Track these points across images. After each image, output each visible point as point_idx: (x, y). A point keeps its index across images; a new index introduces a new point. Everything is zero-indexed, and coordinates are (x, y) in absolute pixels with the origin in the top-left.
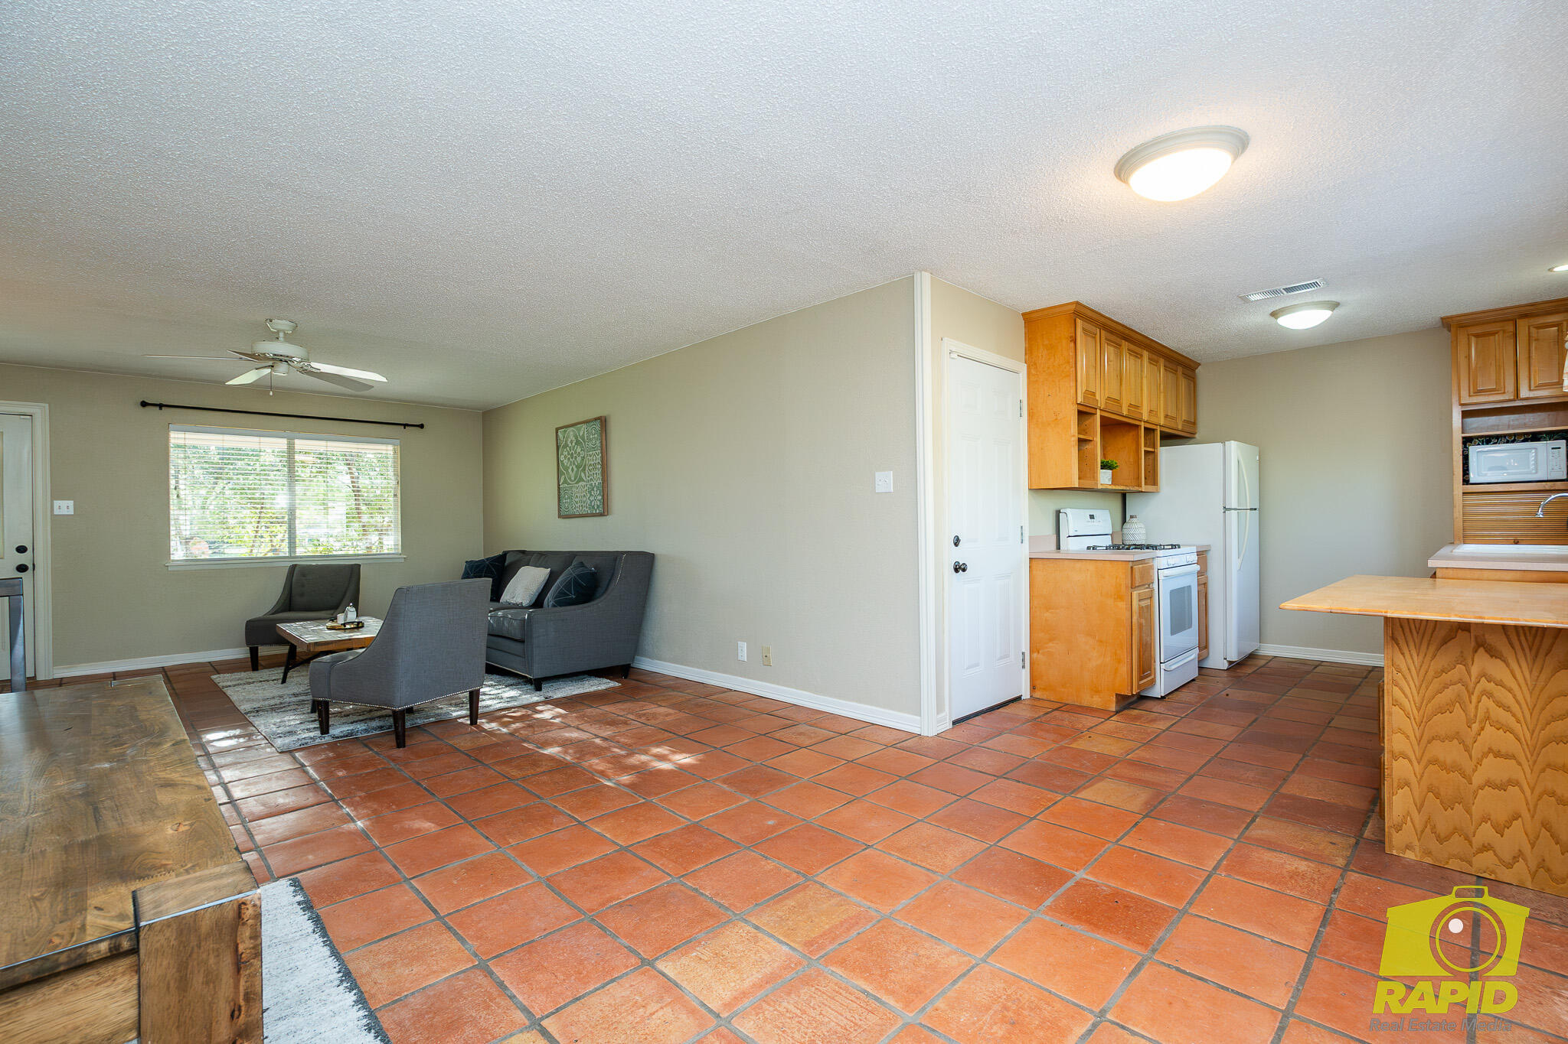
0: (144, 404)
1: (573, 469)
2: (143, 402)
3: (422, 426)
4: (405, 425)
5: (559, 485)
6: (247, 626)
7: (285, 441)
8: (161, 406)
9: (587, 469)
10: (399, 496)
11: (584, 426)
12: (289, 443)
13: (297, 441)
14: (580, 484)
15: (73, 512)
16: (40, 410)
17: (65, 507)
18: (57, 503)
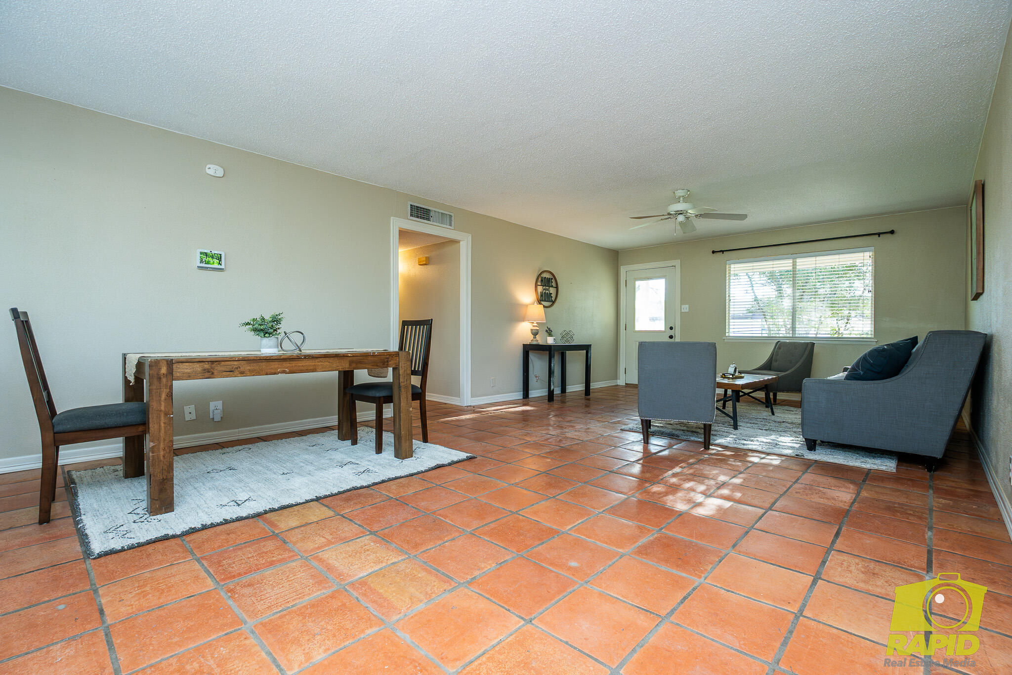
0: (713, 252)
3: (892, 232)
4: (879, 234)
8: (723, 251)
12: (793, 262)
13: (798, 260)
15: (687, 311)
16: (677, 263)
17: (686, 308)
18: (683, 306)
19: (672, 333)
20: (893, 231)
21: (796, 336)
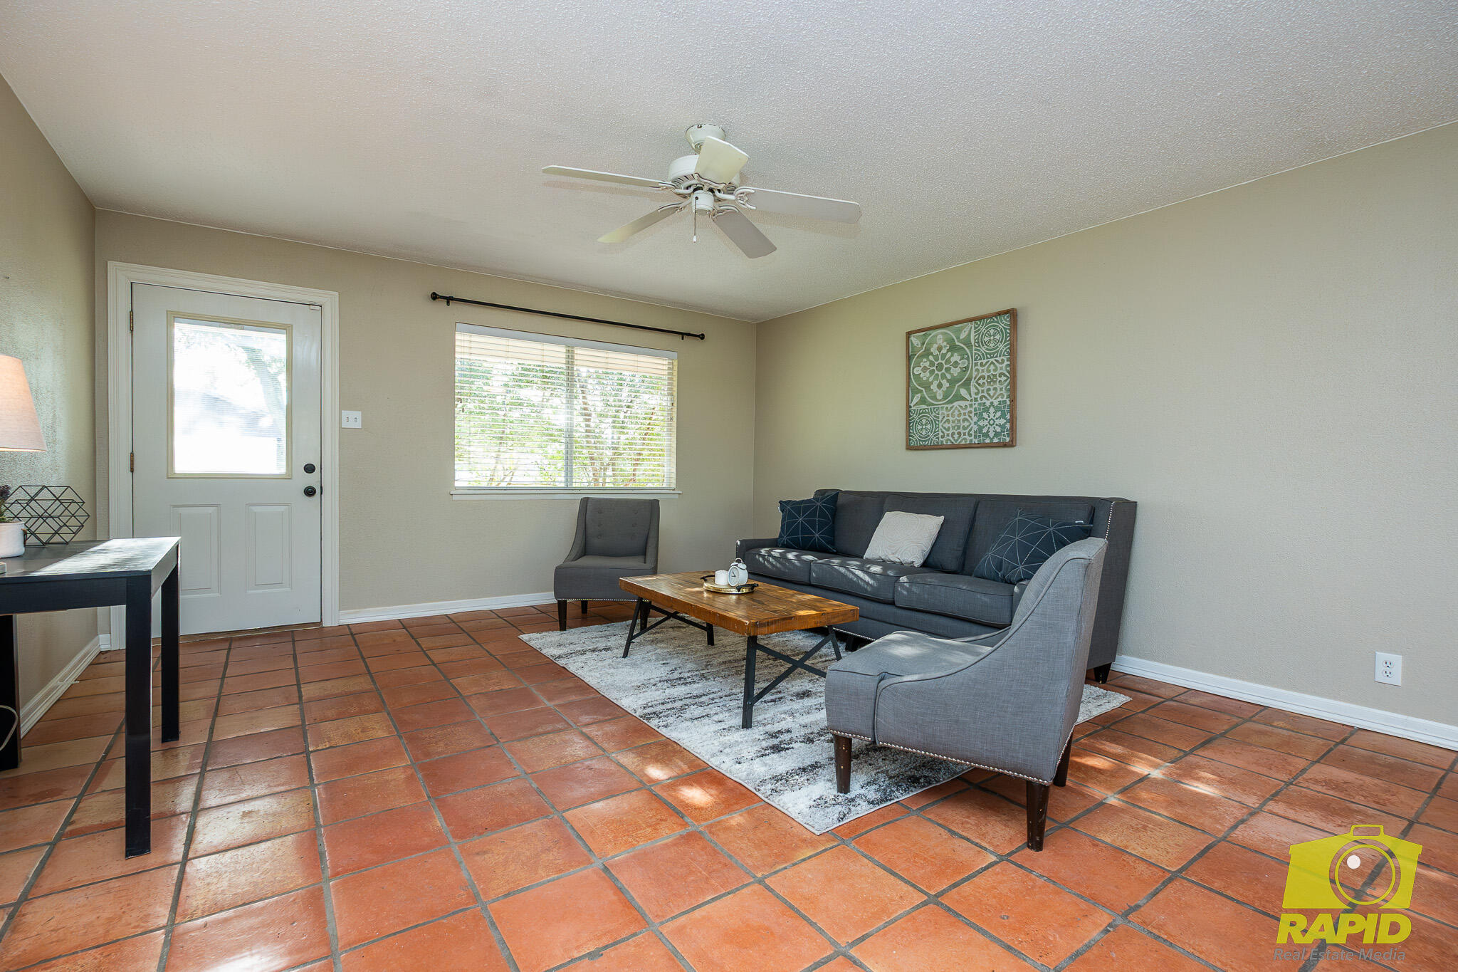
0: (435, 297)
1: (940, 386)
2: (434, 293)
3: (702, 337)
4: (684, 335)
5: (908, 407)
6: (556, 571)
7: (563, 349)
8: (449, 300)
9: (973, 382)
10: (675, 419)
11: (971, 325)
12: (568, 352)
13: (575, 350)
14: (956, 404)
15: (358, 425)
16: (329, 299)
17: (353, 419)
18: (345, 413)
19: (311, 481)
20: (703, 335)
21: (574, 485)
